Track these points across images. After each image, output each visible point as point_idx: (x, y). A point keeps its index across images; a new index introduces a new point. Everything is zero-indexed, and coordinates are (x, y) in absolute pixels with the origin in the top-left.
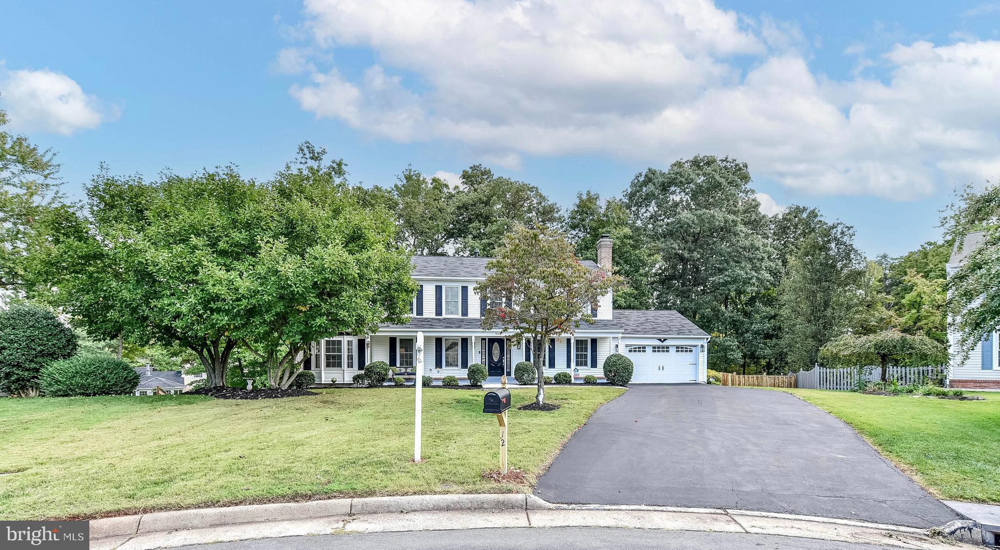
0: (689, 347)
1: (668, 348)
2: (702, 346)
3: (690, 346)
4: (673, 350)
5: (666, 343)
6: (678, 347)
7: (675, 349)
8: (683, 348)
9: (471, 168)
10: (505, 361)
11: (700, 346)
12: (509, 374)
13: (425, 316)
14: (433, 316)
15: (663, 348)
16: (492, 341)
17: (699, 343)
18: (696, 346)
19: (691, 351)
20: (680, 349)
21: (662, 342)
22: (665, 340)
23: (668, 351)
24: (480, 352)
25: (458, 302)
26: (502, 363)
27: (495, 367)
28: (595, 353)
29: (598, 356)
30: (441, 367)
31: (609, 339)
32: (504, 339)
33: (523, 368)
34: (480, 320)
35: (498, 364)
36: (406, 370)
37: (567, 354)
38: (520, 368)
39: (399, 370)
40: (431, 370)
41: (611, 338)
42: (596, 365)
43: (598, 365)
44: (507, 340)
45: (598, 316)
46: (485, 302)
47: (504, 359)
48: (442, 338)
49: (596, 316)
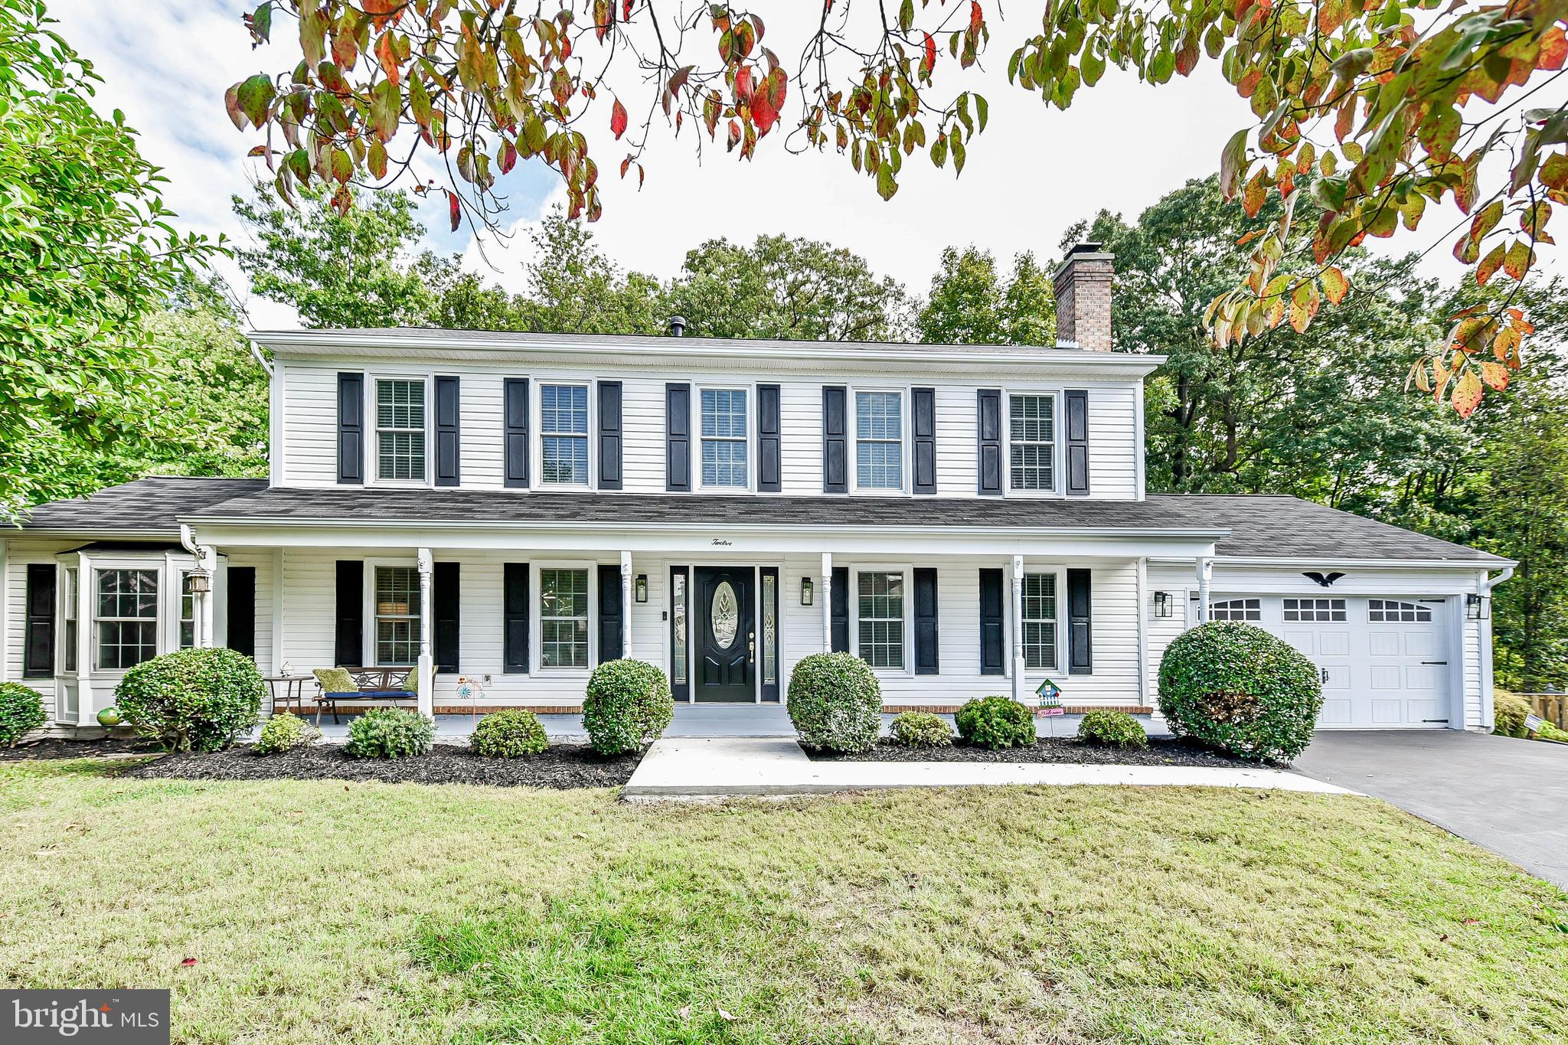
0: (1416, 603)
1: (1339, 603)
2: (1472, 599)
3: (1423, 599)
4: (1357, 613)
5: (1337, 588)
6: (1375, 603)
7: (1365, 609)
8: (1393, 605)
9: (704, 246)
10: (755, 647)
11: (1464, 598)
12: (771, 693)
13: (467, 484)
14: (496, 484)
15: (1323, 603)
16: (709, 577)
17: (1463, 588)
18: (1441, 600)
19: (1425, 617)
20: (1381, 608)
21: (1324, 583)
22: (1334, 576)
23: (1340, 617)
24: (665, 614)
25: (586, 437)
26: (748, 655)
27: (719, 667)
28: (1081, 622)
29: (1094, 633)
30: (525, 669)
31: (1134, 573)
32: (753, 569)
33: (824, 680)
34: (663, 500)
35: (733, 658)
36: (385, 681)
37: (982, 623)
38: (812, 681)
39: (356, 680)
40: (488, 678)
41: (1143, 569)
42: (1089, 664)
43: (1094, 664)
44: (765, 571)
45: (1092, 488)
46: (682, 438)
47: (754, 640)
48: (528, 565)
49: (1087, 487)
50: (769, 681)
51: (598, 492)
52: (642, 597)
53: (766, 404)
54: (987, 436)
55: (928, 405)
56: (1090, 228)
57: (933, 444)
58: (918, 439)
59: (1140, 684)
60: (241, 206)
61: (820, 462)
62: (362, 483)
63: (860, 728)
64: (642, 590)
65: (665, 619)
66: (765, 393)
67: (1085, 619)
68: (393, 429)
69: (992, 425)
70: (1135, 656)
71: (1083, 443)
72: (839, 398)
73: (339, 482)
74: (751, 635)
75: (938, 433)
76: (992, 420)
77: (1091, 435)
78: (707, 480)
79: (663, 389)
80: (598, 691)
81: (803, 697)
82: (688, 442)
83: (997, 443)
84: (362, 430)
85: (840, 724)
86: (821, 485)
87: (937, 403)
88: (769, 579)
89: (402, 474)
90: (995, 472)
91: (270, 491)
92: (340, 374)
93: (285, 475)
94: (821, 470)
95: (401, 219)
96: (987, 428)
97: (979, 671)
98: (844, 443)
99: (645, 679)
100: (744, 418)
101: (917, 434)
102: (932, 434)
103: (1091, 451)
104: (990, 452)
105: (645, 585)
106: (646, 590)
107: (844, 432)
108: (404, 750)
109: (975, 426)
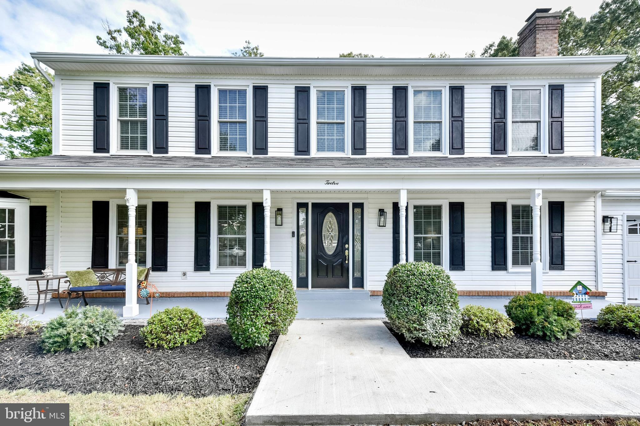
10: (349, 253)
12: (359, 283)
13: (173, 152)
14: (190, 152)
16: (321, 210)
24: (293, 233)
25: (245, 123)
26: (345, 258)
27: (327, 266)
28: (557, 236)
29: (566, 243)
30: (207, 269)
31: (593, 204)
32: (348, 204)
33: (418, 287)
34: (293, 160)
35: (335, 260)
36: (117, 278)
37: (493, 237)
38: (408, 287)
39: (98, 277)
40: (184, 274)
41: (599, 201)
42: (562, 263)
43: (566, 263)
44: (355, 205)
45: (565, 149)
46: (305, 121)
47: (348, 249)
48: (210, 203)
49: (562, 148)
50: (358, 275)
51: (253, 156)
52: (279, 222)
53: (357, 99)
54: (498, 116)
55: (460, 97)
56: (496, 46)
57: (462, 122)
58: (453, 119)
59: (596, 276)
60: (101, 41)
61: (391, 135)
62: (108, 152)
63: (450, 328)
64: (279, 218)
65: (293, 236)
66: (357, 92)
67: (560, 234)
68: (128, 118)
69: (500, 109)
70: (593, 258)
71: (560, 119)
72: (403, 94)
73: (95, 152)
74: (347, 246)
75: (466, 115)
76: (501, 106)
77: (565, 114)
78: (320, 148)
79: (293, 91)
80: (237, 297)
81: (400, 300)
82: (308, 124)
83: (504, 120)
84: (109, 118)
85: (434, 325)
86: (391, 150)
87: (466, 95)
88: (358, 210)
89: (134, 147)
90: (502, 139)
91: (53, 157)
92: (95, 84)
93: (61, 147)
94: (391, 140)
95: (176, 49)
96: (498, 111)
97: (490, 268)
98: (406, 123)
99: (275, 286)
100: (343, 108)
101: (452, 115)
102: (462, 116)
103: (565, 124)
104: (499, 126)
105: (281, 215)
106: (282, 218)
107: (406, 116)
108: (85, 345)
109: (490, 110)
